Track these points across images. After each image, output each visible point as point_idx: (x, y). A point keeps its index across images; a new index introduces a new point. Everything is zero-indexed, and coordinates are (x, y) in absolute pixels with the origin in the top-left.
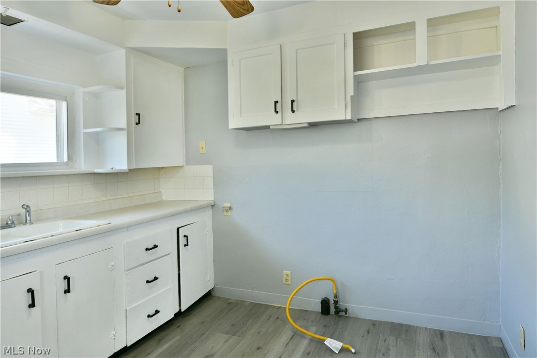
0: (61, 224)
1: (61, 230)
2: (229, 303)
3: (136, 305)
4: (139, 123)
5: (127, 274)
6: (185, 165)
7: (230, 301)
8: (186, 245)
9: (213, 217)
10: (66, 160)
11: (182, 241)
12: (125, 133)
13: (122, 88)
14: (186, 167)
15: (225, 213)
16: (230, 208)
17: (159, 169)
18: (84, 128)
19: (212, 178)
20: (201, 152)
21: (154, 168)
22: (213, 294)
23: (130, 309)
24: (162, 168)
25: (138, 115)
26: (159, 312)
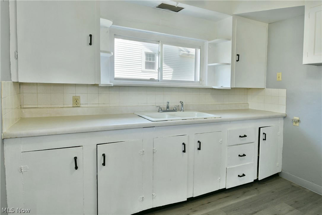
0: (196, 114)
1: (196, 117)
2: (293, 186)
3: (232, 167)
4: (238, 60)
5: (228, 148)
6: (265, 88)
7: (294, 185)
8: (265, 139)
9: (284, 125)
10: (199, 80)
11: (262, 137)
12: (230, 66)
13: (229, 40)
14: (267, 90)
15: (294, 124)
16: (299, 121)
17: (247, 89)
18: (208, 63)
19: (285, 98)
20: (278, 80)
21: (245, 88)
22: (280, 176)
23: (229, 168)
24: (250, 89)
25: (238, 55)
26: (245, 175)
